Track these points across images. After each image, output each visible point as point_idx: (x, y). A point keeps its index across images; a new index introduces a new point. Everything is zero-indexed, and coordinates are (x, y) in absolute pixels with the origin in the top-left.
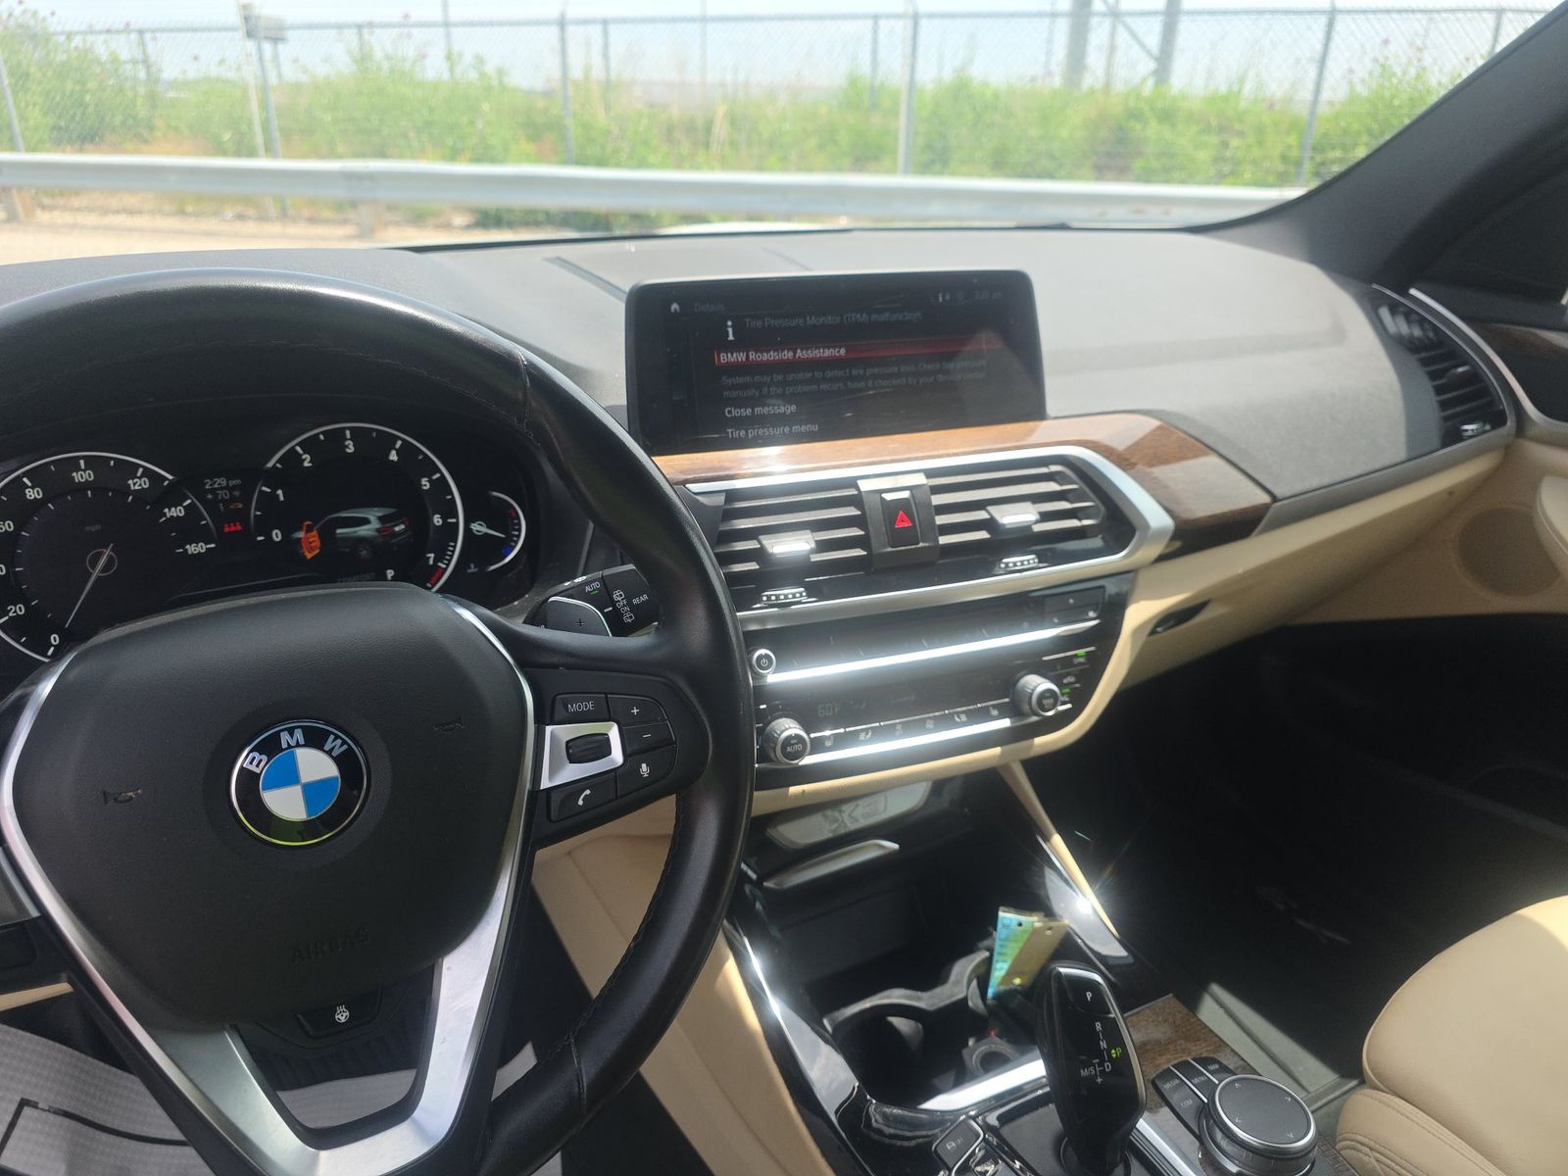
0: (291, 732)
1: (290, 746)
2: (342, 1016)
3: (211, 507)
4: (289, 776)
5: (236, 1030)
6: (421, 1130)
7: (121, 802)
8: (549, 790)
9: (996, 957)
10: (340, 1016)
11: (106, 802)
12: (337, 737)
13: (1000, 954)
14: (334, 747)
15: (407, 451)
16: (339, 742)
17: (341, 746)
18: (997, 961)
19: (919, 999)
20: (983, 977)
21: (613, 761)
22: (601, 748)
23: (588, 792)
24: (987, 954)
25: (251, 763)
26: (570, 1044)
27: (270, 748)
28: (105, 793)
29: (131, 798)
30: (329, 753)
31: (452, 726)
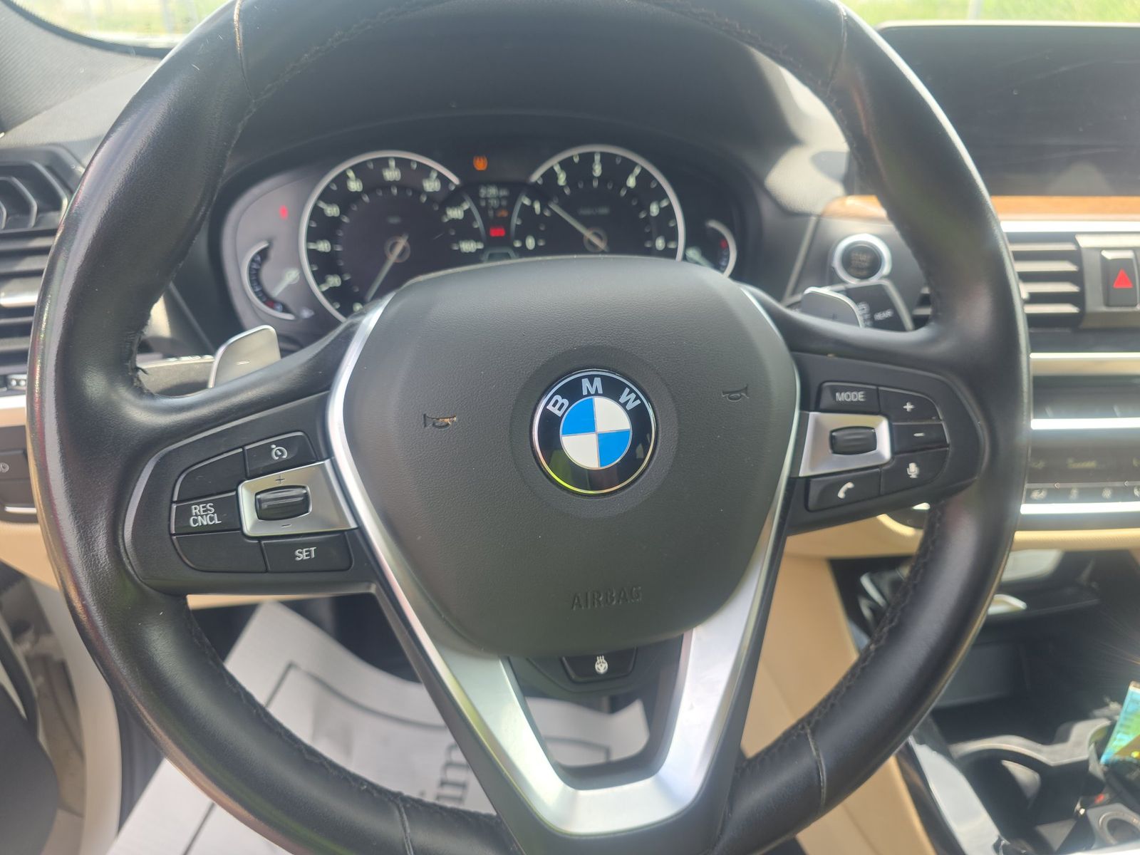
0: (591, 379)
1: (589, 394)
2: (602, 666)
3: (483, 212)
4: (586, 424)
5: (508, 661)
6: (665, 789)
7: (441, 427)
8: (808, 479)
9: (1117, 728)
10: (599, 666)
11: (425, 426)
12: (632, 391)
13: (1122, 725)
14: (628, 401)
15: (645, 177)
16: (633, 396)
17: (635, 400)
18: (1118, 732)
19: (1039, 751)
20: (1101, 743)
21: (879, 456)
22: (869, 443)
23: (850, 485)
24: (1106, 723)
25: (554, 405)
26: (806, 735)
27: (572, 393)
28: (425, 415)
29: (448, 424)
30: (624, 405)
31: (738, 395)
